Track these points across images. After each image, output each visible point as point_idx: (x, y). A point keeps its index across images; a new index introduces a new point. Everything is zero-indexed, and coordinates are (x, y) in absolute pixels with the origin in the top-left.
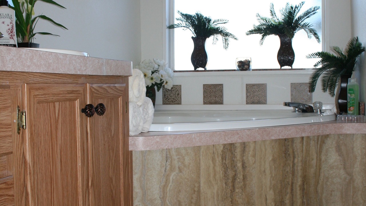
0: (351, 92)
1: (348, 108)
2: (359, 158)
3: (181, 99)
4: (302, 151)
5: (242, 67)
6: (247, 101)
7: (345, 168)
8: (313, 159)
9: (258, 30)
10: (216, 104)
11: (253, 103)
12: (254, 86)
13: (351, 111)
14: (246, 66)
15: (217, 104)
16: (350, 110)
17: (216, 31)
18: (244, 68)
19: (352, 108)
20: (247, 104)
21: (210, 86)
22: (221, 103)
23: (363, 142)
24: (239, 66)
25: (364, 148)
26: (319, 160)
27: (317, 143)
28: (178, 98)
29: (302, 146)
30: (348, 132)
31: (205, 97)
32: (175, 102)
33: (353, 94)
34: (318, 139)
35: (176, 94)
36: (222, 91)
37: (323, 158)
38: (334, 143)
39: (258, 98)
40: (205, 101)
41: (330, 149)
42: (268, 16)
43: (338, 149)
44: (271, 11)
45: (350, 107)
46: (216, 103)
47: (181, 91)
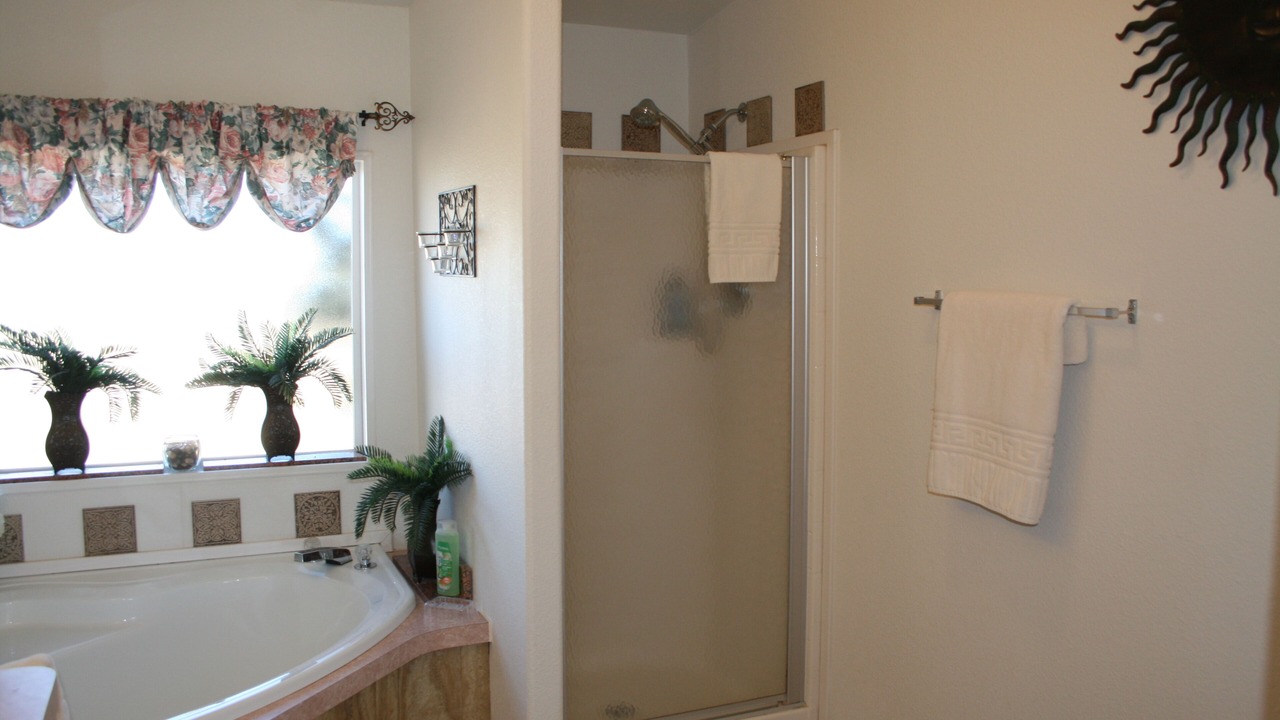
0: (444, 548)
1: (439, 579)
2: (473, 687)
3: (22, 549)
4: (375, 705)
5: (179, 461)
6: (195, 540)
7: (447, 710)
8: (392, 712)
9: (216, 378)
10: (118, 553)
11: (211, 543)
12: (210, 505)
13: (446, 584)
14: (187, 461)
15: (121, 553)
16: (442, 582)
17: (109, 379)
18: (184, 465)
19: (446, 579)
20: (195, 546)
21: (101, 513)
22: (133, 549)
23: (480, 656)
24: (170, 460)
25: (481, 667)
26: (402, 706)
27: (398, 678)
28: (13, 548)
29: (375, 695)
30: (453, 645)
31: (89, 539)
32: (5, 557)
33: (449, 554)
34: (399, 674)
35: (9, 537)
36: (132, 522)
37: (408, 702)
38: (426, 666)
39: (221, 531)
40: (91, 550)
41: (420, 680)
42: (238, 347)
43: (435, 677)
44: (240, 327)
45: (443, 578)
46: (118, 550)
47: (21, 530)
